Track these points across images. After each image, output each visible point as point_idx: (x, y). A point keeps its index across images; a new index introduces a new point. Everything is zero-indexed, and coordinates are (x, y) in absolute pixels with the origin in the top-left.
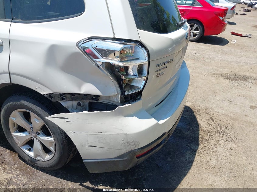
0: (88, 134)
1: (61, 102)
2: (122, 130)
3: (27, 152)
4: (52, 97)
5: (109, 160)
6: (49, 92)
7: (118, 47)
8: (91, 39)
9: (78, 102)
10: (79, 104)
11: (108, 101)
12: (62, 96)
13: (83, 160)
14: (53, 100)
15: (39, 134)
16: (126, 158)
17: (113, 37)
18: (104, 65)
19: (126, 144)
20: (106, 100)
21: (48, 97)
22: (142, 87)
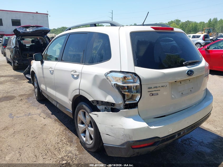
0: (106, 126)
1: (97, 106)
2: (122, 126)
3: (83, 137)
4: (93, 103)
5: (116, 146)
6: (93, 100)
7: (122, 75)
8: (111, 72)
9: (105, 106)
10: (106, 108)
11: (119, 108)
12: (98, 102)
13: (103, 144)
14: (94, 104)
15: (88, 126)
16: (125, 147)
17: (120, 71)
18: (115, 85)
19: (124, 136)
20: (118, 107)
21: (92, 103)
22: (138, 100)
